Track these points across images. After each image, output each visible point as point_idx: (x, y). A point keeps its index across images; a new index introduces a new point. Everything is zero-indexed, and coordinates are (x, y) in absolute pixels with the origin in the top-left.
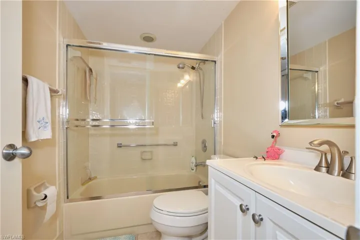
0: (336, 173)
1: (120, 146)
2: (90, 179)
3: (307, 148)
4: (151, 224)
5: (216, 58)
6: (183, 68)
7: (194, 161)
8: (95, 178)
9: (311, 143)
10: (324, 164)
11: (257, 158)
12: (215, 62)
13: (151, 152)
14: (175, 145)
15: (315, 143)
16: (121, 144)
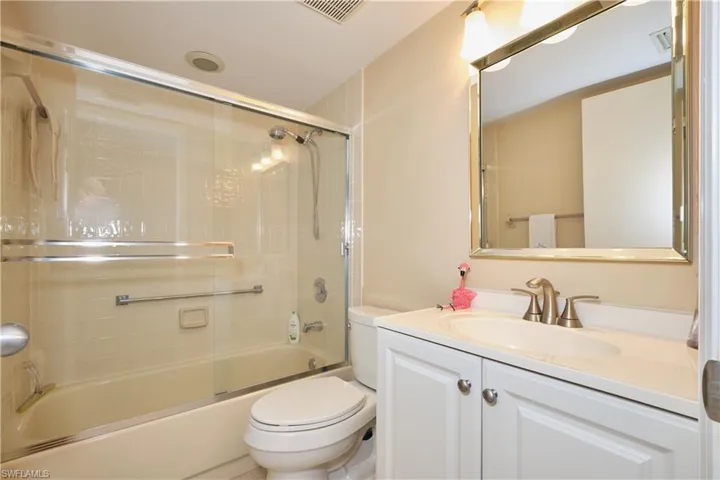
0: (550, 320)
1: (121, 302)
2: (39, 392)
3: (513, 290)
4: (248, 455)
5: (349, 129)
6: (280, 137)
7: (297, 322)
8: (50, 388)
9: (528, 284)
10: (534, 310)
11: (442, 308)
12: (347, 136)
13: (203, 310)
14: (258, 290)
15: (534, 282)
16: (127, 297)
